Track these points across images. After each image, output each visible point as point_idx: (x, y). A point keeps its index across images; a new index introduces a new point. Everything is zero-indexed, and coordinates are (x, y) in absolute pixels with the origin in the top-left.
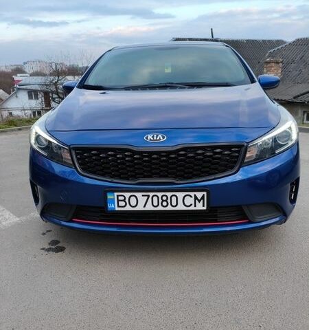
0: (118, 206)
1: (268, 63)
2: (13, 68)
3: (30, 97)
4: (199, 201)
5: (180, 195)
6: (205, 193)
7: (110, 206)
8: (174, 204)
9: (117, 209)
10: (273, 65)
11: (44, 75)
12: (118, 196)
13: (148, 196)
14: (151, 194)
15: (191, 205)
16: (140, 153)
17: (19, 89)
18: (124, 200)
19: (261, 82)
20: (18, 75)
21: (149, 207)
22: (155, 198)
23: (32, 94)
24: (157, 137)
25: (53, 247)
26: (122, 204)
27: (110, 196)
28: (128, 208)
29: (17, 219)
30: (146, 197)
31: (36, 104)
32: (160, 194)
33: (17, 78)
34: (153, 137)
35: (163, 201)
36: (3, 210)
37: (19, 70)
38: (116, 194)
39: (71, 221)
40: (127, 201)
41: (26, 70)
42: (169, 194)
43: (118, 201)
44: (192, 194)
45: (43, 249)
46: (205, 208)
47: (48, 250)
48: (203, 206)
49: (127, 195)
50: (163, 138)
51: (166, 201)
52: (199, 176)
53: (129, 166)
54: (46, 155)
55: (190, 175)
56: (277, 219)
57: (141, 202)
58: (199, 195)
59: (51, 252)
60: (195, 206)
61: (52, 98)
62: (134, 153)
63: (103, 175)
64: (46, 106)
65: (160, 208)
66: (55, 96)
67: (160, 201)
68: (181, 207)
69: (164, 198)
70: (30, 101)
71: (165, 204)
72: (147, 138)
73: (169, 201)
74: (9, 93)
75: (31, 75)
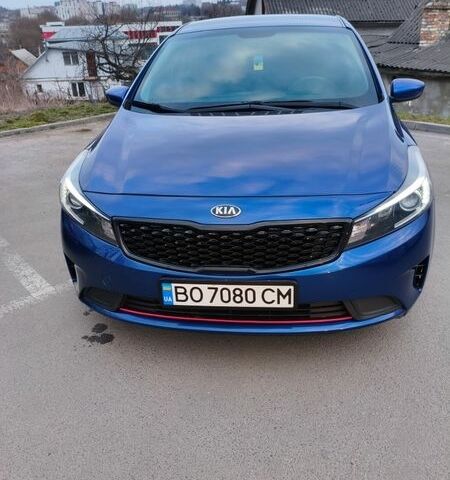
0: (177, 300)
1: (428, 10)
2: (39, 11)
3: (67, 61)
4: (284, 297)
5: (259, 289)
6: (292, 288)
7: (166, 300)
8: (250, 299)
9: (176, 303)
10: (437, 13)
11: (86, 23)
12: (176, 288)
13: (216, 289)
14: (220, 287)
15: (273, 301)
16: (205, 233)
17: (49, 48)
18: (185, 293)
19: (395, 91)
20: (48, 24)
21: (218, 303)
22: (225, 293)
23: (70, 56)
24: (228, 210)
25: (99, 335)
26: (181, 297)
27: (165, 288)
28: (190, 303)
29: (50, 289)
30: (214, 291)
31: (76, 71)
32: (231, 288)
33: (46, 28)
34: (223, 210)
35: (236, 295)
36: (33, 273)
37: (49, 16)
38: (174, 285)
39: (118, 311)
40: (188, 293)
41: (59, 15)
42: (244, 288)
43: (177, 293)
44: (275, 288)
45: (85, 337)
46: (292, 305)
47: (92, 339)
48: (290, 303)
49: (188, 287)
50: (237, 211)
51: (240, 295)
52: (285, 264)
53: (191, 249)
54: (82, 222)
55: (274, 262)
56: (392, 315)
57: (207, 296)
58: (284, 289)
59: (95, 343)
60: (279, 303)
61: (99, 64)
62: (197, 231)
63: (156, 259)
64: (90, 75)
65: (232, 304)
66: (103, 61)
67: (232, 295)
68: (259, 304)
69: (238, 292)
70: (68, 67)
71: (238, 299)
72: (214, 211)
73: (243, 295)
74: (36, 54)
75: (68, 23)
